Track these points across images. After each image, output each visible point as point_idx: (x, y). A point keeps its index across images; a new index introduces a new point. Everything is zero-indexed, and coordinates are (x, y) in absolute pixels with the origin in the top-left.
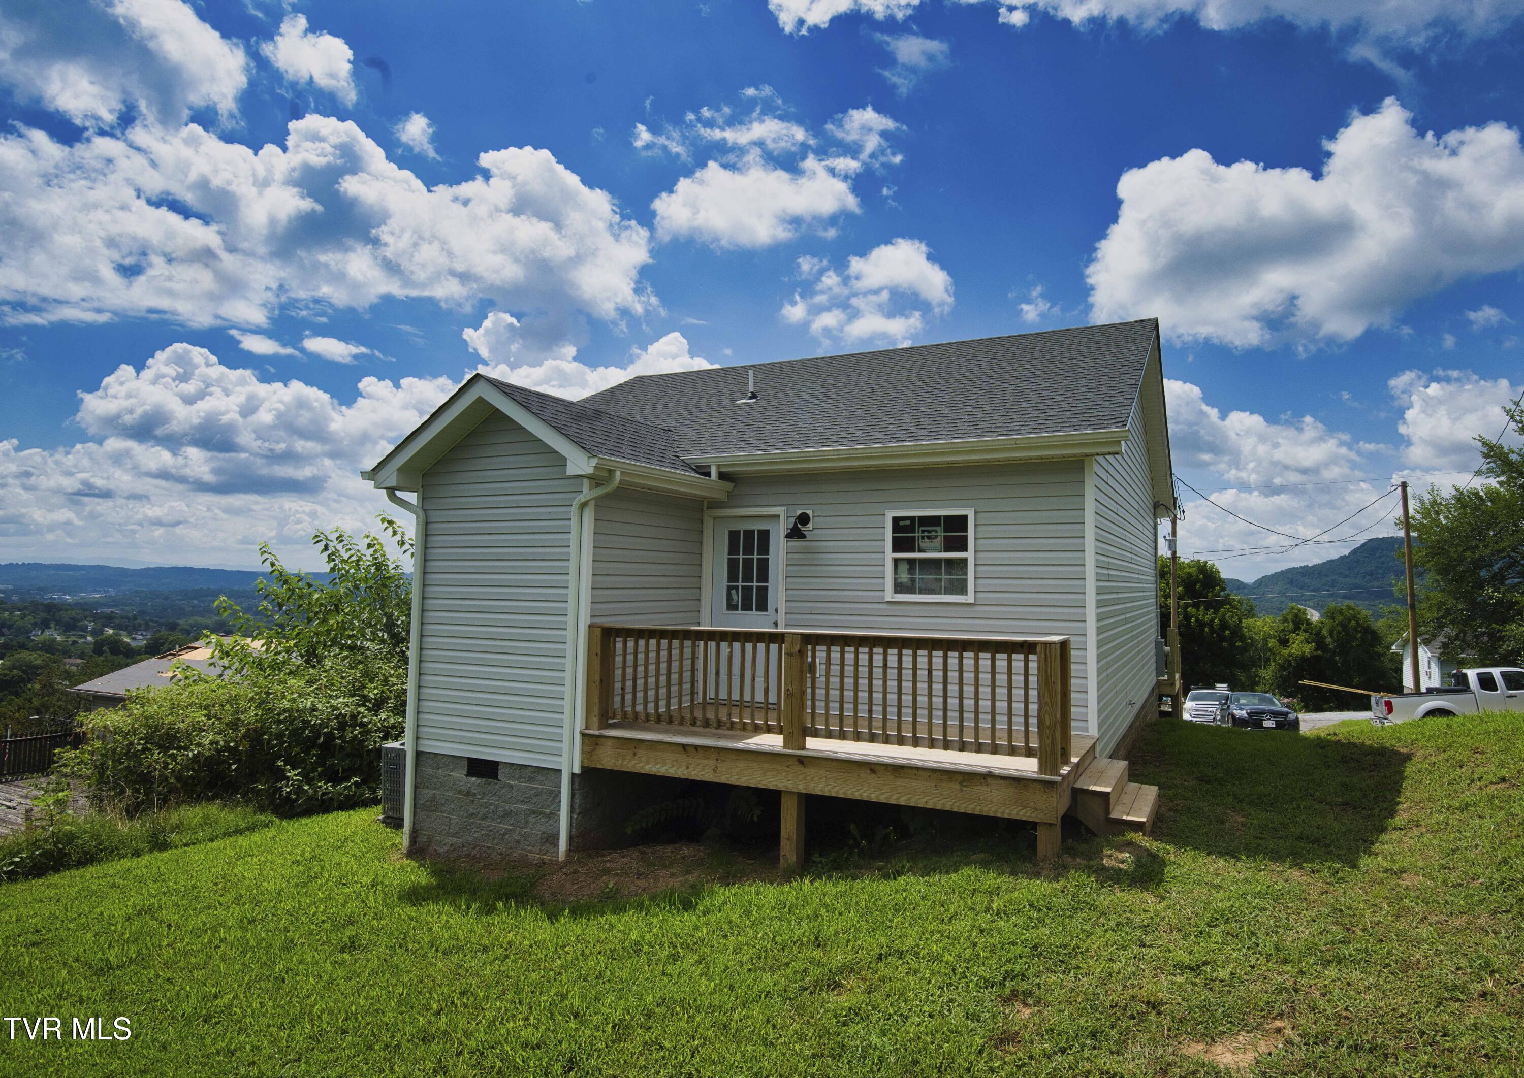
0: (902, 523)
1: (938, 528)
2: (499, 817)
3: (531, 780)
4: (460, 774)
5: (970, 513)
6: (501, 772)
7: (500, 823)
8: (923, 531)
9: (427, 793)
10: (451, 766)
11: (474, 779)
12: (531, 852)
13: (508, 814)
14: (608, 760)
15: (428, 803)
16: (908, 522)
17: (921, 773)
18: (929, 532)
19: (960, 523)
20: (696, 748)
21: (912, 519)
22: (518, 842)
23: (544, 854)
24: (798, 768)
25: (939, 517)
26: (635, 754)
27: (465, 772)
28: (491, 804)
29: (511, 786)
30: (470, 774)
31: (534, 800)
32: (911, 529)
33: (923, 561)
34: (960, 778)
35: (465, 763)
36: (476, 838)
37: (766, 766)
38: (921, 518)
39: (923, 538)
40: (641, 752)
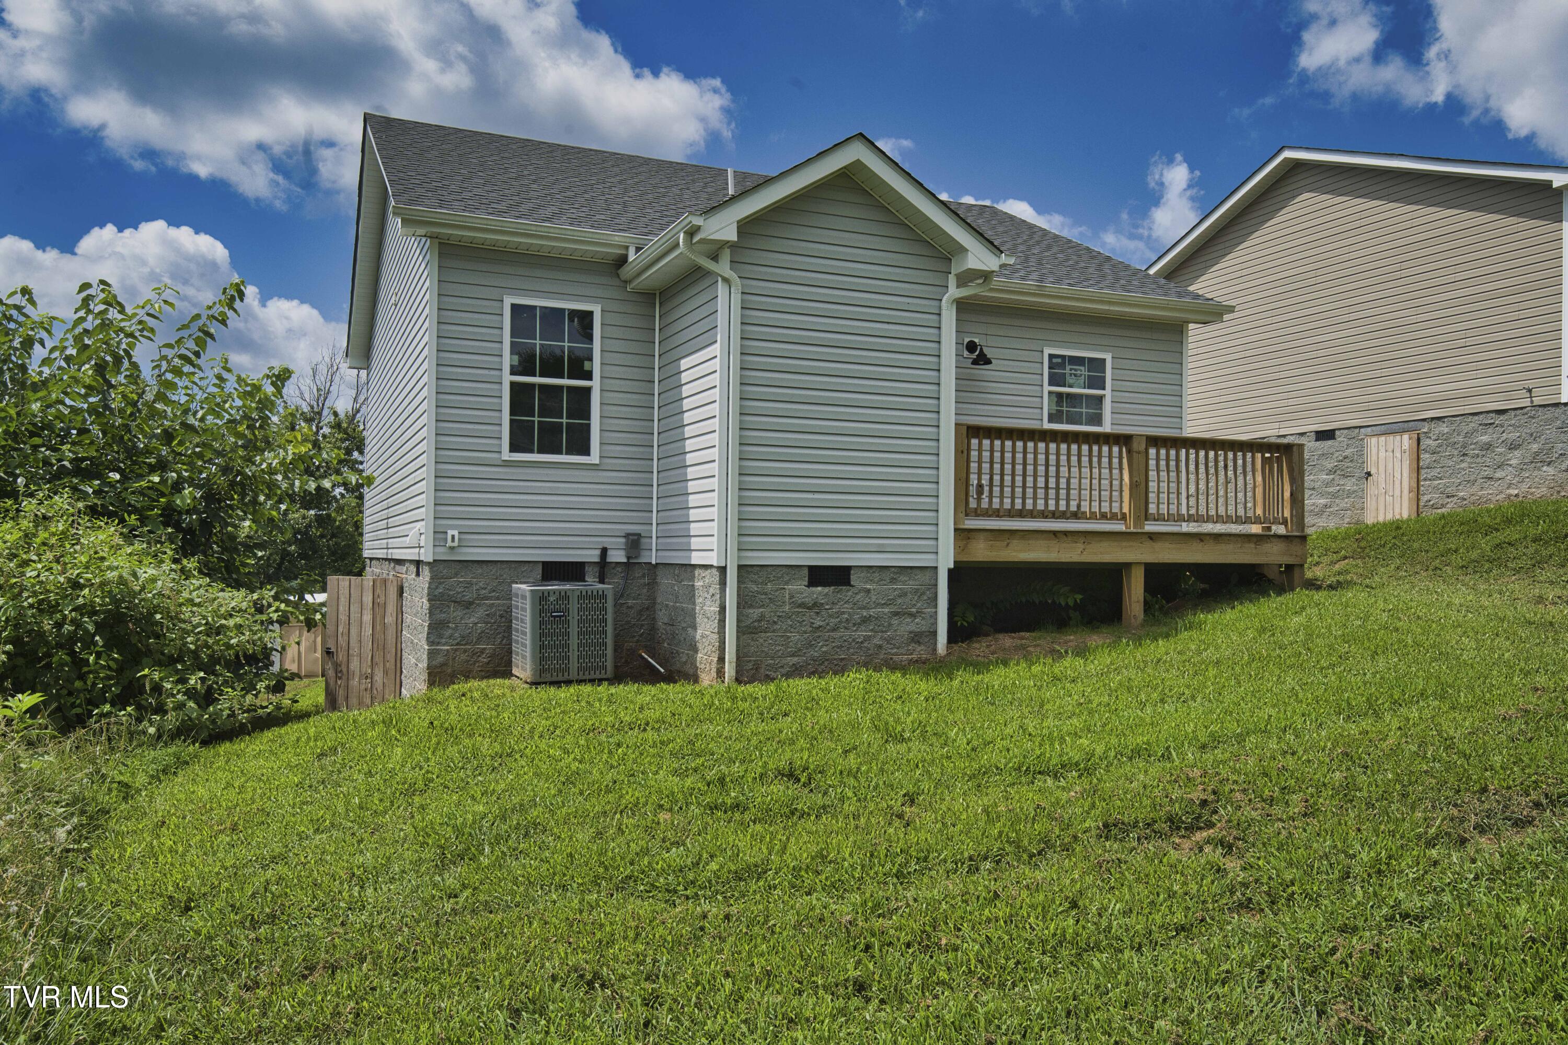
0: (1055, 360)
1: (1082, 368)
2: (854, 625)
3: (893, 581)
4: (799, 587)
5: (1108, 357)
6: (854, 578)
7: (855, 631)
8: (1071, 370)
9: (755, 613)
10: (786, 578)
11: (819, 588)
12: (896, 654)
13: (865, 620)
14: (982, 552)
15: (756, 624)
16: (1059, 360)
17: (1232, 538)
18: (1076, 370)
19: (1099, 364)
20: (1066, 533)
21: (1063, 357)
22: (880, 647)
23: (911, 654)
24: (1149, 543)
25: (1084, 358)
26: (1008, 545)
27: (806, 583)
28: (843, 613)
29: (868, 591)
30: (812, 583)
31: (899, 601)
32: (1062, 365)
33: (1069, 395)
34: (1255, 540)
35: (806, 571)
36: (825, 652)
37: (1124, 544)
38: (1071, 357)
39: (1071, 375)
40: (1015, 543)
